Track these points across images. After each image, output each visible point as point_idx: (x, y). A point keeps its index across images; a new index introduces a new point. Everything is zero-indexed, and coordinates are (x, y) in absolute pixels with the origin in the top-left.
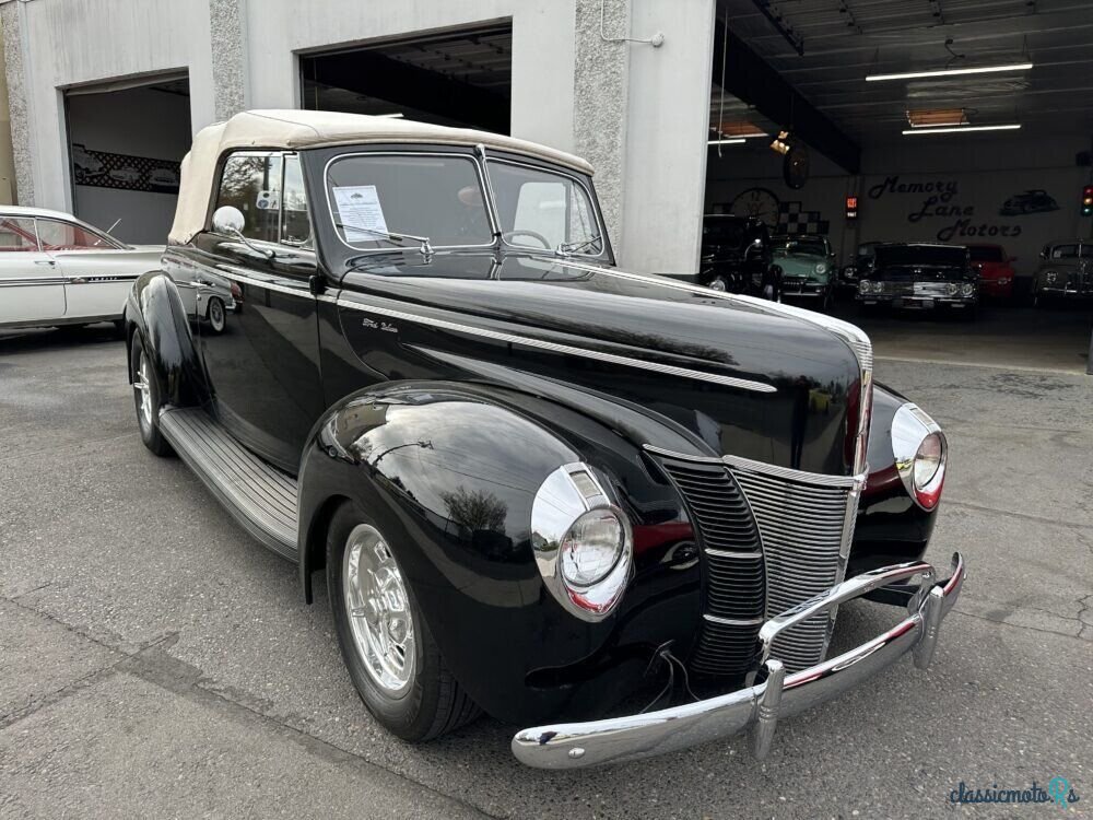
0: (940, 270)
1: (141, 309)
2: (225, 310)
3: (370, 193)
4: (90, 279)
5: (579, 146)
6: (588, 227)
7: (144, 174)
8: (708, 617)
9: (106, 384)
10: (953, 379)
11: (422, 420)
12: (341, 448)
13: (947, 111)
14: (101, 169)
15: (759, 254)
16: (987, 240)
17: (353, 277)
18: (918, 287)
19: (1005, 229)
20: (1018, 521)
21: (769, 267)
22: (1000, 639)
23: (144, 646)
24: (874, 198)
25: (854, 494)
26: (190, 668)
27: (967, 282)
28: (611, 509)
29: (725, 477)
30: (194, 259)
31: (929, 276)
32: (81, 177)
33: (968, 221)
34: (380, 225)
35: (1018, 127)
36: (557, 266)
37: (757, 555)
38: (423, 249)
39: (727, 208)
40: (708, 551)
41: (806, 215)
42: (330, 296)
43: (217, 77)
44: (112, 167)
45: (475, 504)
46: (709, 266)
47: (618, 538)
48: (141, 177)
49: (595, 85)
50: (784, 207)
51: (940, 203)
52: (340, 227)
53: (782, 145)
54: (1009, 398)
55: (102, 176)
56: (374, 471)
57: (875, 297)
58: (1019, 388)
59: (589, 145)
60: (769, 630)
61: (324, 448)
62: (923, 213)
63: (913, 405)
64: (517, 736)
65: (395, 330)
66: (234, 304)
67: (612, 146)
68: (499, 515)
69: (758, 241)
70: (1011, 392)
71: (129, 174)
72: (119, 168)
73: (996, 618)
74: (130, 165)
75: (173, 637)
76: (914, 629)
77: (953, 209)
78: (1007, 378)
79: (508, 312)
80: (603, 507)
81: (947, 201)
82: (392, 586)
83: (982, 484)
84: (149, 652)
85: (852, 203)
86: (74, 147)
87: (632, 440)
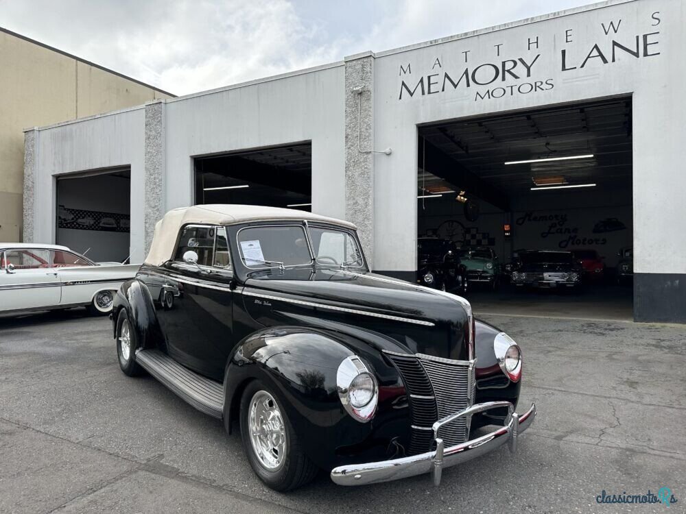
0: (558, 265)
1: (127, 298)
2: (173, 297)
3: (257, 244)
4: (75, 282)
5: (349, 205)
6: (354, 246)
7: (97, 221)
8: (413, 427)
9: (88, 341)
10: (560, 327)
11: (282, 344)
12: (245, 359)
13: (555, 177)
14: (73, 219)
15: (452, 259)
16: (587, 247)
17: (250, 281)
18: (546, 275)
19: (597, 241)
20: (580, 396)
21: (459, 265)
22: (559, 446)
23: (149, 460)
24: (520, 224)
25: (471, 369)
26: (174, 468)
27: (574, 272)
28: (369, 374)
29: (417, 363)
30: (164, 274)
31: (552, 269)
32: (61, 224)
33: (576, 236)
34: (261, 258)
35: (595, 185)
36: (341, 273)
37: (432, 397)
38: (280, 268)
39: (435, 232)
40: (411, 395)
41: (481, 235)
42: (238, 290)
43: (147, 169)
44: (79, 217)
45: (312, 377)
46: (424, 266)
47: (372, 387)
48: (95, 223)
49: (356, 174)
50: (468, 231)
51: (558, 227)
52: (243, 259)
53: (462, 198)
54: (589, 336)
55: (73, 223)
56: (264, 365)
57: (521, 282)
58: (596, 331)
59: (354, 204)
60: (436, 426)
61: (236, 363)
62: (549, 233)
63: (503, 333)
64: (333, 471)
65: (270, 305)
66: (179, 294)
67: (366, 204)
68: (322, 380)
69: (450, 252)
70: (591, 333)
71: (88, 221)
72: (83, 218)
73: (559, 438)
74: (89, 216)
75: (161, 456)
76: (506, 434)
77: (566, 229)
78: (589, 325)
79: (312, 293)
80: (365, 373)
81: (561, 225)
82: (273, 419)
83: (565, 379)
84: (151, 462)
85: (507, 228)
86: (59, 207)
87: (377, 348)
